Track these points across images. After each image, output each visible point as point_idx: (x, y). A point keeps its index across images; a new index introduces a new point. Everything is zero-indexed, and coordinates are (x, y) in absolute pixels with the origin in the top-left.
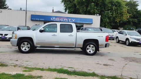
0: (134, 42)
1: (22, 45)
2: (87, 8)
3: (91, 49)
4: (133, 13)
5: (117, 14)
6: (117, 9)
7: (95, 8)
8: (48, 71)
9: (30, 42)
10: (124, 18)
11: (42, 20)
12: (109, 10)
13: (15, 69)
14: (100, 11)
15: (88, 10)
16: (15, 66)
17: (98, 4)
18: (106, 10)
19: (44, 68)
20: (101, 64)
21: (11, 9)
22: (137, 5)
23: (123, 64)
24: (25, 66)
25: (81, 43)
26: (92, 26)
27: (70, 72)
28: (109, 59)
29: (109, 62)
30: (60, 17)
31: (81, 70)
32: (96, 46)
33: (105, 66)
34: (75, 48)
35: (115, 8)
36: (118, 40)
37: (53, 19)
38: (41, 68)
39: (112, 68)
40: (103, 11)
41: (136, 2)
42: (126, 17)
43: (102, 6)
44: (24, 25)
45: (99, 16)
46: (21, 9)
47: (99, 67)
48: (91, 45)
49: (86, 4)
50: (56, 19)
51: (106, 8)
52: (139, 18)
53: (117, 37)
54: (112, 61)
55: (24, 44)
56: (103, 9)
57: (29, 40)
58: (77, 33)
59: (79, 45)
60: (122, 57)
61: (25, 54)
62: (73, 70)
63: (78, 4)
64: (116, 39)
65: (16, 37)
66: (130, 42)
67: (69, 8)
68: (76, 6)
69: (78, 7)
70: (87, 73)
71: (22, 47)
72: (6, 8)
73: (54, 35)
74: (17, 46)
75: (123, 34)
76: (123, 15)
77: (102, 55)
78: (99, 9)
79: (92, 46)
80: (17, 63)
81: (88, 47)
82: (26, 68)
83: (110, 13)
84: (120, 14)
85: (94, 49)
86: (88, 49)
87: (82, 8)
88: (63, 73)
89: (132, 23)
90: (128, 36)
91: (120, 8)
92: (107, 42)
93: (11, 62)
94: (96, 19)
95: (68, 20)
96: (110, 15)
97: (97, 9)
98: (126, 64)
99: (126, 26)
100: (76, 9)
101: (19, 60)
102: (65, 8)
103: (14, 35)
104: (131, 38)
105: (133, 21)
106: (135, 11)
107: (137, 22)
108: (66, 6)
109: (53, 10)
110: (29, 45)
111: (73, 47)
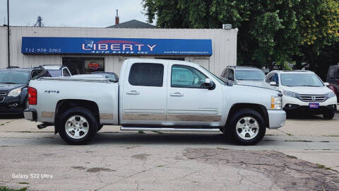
7: (232, 7)
11: (56, 51)
14: (249, 13)
15: (211, 13)
18: (268, 11)
28: (134, 156)
37: (89, 47)
40: (259, 13)
45: (232, 30)
50: (97, 47)
78: (245, 9)
83: (278, 19)
95: (135, 48)
96: (280, 25)
102: (147, 8)
104: (285, 92)
109: (117, 19)
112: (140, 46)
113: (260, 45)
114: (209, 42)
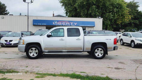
0: (139, 44)
1: (30, 51)
2: (88, 11)
3: (99, 53)
4: (134, 14)
5: (119, 16)
6: (118, 11)
7: (96, 11)
8: (60, 76)
9: (38, 48)
10: (126, 20)
11: (44, 24)
12: (110, 12)
13: (26, 75)
15: (89, 13)
16: (26, 73)
17: (99, 6)
18: (107, 13)
19: (56, 73)
20: (112, 68)
21: (13, 15)
22: (138, 6)
23: (134, 67)
24: (36, 72)
25: (89, 46)
26: (95, 29)
27: (83, 76)
28: (119, 63)
29: (120, 66)
30: (62, 21)
31: (94, 75)
32: (104, 49)
33: (117, 70)
34: (83, 51)
35: (116, 10)
36: (123, 42)
37: (55, 23)
38: (53, 73)
39: (124, 71)
40: (104, 13)
41: (136, 3)
42: (128, 18)
43: (103, 9)
44: (27, 30)
45: (101, 19)
46: (21, 14)
47: (110, 71)
48: (99, 49)
49: (86, 7)
50: (58, 23)
51: (107, 10)
52: (140, 20)
53: (121, 40)
54: (122, 64)
55: (32, 50)
56: (104, 12)
57: (37, 45)
58: (85, 36)
59: (87, 49)
60: (131, 60)
61: (34, 60)
62: (86, 74)
63: (79, 7)
64: (120, 41)
65: (23, 43)
66: (136, 44)
67: (70, 12)
68: (77, 10)
69: (79, 11)
70: (100, 77)
71: (30, 52)
72: (7, 14)
73: (62, 40)
74: (25, 52)
75: (127, 36)
76: (124, 16)
77: (110, 58)
78: (100, 12)
79: (101, 49)
80: (27, 69)
81: (96, 50)
82: (37, 74)
83: (111, 15)
84: (122, 15)
85: (102, 52)
86: (96, 53)
87: (83, 11)
88: (76, 78)
89: (133, 24)
90: (133, 38)
91: (121, 10)
92: (115, 45)
93: (21, 68)
94: (98, 22)
95: (70, 24)
96: (112, 17)
97: (98, 12)
98: (138, 67)
99: (127, 28)
100: (77, 12)
101: (29, 66)
102: (66, 11)
103: (22, 41)
104: (136, 39)
105: (135, 22)
106: (136, 13)
107: (138, 24)
108: (66, 10)
109: (53, 14)
110: (37, 51)
111: (81, 51)
112: (72, 23)
113: (105, 24)
114: (94, 22)
